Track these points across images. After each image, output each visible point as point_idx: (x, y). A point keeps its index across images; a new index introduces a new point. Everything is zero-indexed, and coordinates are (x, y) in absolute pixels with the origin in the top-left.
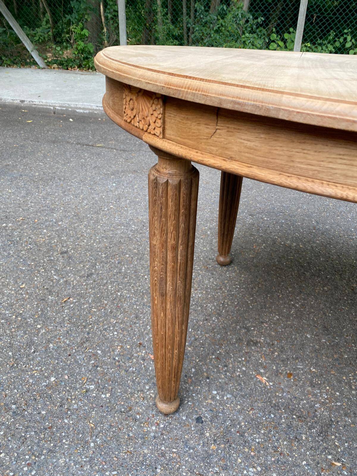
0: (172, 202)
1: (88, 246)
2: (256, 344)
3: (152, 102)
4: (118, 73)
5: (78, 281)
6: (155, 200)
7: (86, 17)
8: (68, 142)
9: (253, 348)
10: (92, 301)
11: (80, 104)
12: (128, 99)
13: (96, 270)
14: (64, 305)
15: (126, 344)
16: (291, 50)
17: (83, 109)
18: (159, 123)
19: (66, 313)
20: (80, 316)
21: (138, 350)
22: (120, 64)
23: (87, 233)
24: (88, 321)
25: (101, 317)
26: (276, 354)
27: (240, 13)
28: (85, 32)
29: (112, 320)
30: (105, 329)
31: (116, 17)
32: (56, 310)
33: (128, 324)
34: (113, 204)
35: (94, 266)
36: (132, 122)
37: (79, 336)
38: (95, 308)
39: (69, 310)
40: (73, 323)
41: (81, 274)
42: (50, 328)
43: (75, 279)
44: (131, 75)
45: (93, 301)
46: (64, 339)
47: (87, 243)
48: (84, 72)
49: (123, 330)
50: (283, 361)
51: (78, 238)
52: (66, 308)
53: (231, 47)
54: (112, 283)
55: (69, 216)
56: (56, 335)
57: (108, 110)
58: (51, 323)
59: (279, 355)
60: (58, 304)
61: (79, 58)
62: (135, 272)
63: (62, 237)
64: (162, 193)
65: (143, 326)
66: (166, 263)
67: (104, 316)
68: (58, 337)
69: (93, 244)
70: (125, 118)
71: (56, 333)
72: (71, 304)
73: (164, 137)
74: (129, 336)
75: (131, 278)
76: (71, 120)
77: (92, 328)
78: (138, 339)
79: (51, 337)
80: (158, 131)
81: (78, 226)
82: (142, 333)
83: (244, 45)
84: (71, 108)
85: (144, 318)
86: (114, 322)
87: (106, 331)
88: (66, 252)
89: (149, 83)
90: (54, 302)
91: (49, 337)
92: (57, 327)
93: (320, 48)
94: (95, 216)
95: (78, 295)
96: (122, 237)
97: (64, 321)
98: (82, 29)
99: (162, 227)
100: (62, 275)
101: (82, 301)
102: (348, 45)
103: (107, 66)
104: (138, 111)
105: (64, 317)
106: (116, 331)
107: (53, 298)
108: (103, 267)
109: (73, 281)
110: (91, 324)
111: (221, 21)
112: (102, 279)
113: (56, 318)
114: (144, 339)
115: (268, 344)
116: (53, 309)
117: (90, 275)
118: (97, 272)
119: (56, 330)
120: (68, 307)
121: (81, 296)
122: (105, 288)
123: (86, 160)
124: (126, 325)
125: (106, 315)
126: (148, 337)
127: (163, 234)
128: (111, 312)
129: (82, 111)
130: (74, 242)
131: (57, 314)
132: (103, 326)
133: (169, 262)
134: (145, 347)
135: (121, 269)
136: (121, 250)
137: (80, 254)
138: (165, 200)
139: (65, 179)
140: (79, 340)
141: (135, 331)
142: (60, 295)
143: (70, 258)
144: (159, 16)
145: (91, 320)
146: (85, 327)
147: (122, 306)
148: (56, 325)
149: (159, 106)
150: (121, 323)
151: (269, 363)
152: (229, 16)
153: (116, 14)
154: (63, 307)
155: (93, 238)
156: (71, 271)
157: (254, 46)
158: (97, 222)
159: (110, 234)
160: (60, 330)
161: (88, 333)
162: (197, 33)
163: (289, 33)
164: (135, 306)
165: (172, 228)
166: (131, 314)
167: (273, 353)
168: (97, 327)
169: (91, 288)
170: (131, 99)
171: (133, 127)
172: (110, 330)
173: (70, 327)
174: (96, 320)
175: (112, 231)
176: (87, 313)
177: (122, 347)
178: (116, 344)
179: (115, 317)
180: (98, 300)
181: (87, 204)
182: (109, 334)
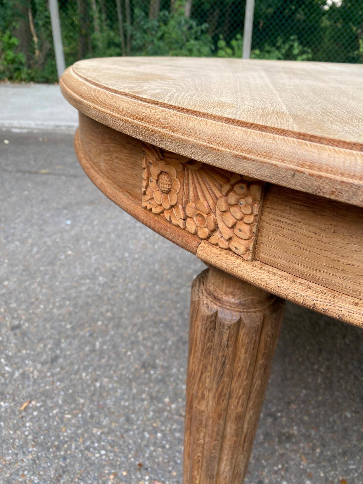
0: (246, 353)
1: (47, 313)
2: (289, 437)
3: (226, 187)
4: (142, 123)
5: (40, 371)
6: (209, 349)
7: (14, 24)
8: (5, 171)
9: (288, 446)
10: (63, 402)
11: (16, 123)
12: (155, 171)
13: (61, 350)
14: (24, 414)
15: (120, 468)
16: (240, 57)
17: (21, 128)
18: (245, 230)
19: (28, 428)
20: (48, 429)
21: (139, 476)
22: (140, 102)
23: (43, 295)
24: (62, 438)
25: (78, 427)
26: (318, 450)
27: (182, 19)
28: (14, 40)
29: (95, 430)
30: (87, 448)
31: (48, 23)
32: (13, 424)
33: (118, 433)
34: (70, 249)
35: (58, 344)
36: (167, 215)
37: (51, 464)
38: (69, 413)
39: (32, 422)
40: (41, 445)
41: (42, 360)
42: (8, 458)
43: (35, 368)
44: (184, 134)
45: (65, 401)
46: (31, 475)
47: (45, 309)
48: (16, 85)
49: (113, 444)
50: (329, 460)
51: (32, 303)
52: (28, 419)
53: (177, 55)
54: (86, 368)
55: (17, 271)
56: (18, 470)
57: (97, 176)
58: (8, 449)
59: (322, 452)
60: (15, 415)
61: (9, 70)
62: (115, 347)
63: (11, 303)
64: (228, 341)
65: (138, 434)
66: (223, 437)
67: (83, 425)
68: (21, 473)
69: (52, 309)
70: (144, 204)
71: (17, 466)
72: (34, 410)
73: (254, 259)
74: (122, 453)
75: (109, 358)
76: (6, 142)
77: (69, 448)
78: (136, 457)
79: (11, 475)
80: (240, 246)
81: (30, 285)
82: (140, 445)
83: (190, 53)
84: (5, 127)
85: (138, 419)
86: (99, 433)
87: (89, 450)
88: (18, 327)
89: (245, 158)
90: (9, 410)
91: (8, 475)
92: (17, 454)
93: (267, 55)
94: (49, 268)
95: (43, 394)
96: (88, 296)
97: (26, 443)
98: (10, 37)
99: (222, 391)
100: (16, 364)
101: (49, 403)
102: (296, 51)
103: (105, 105)
104: (184, 199)
105: (27, 436)
106: (104, 448)
107: (7, 404)
108: (70, 344)
109: (32, 373)
110: (66, 442)
111: (164, 28)
112: (72, 364)
113: (14, 439)
114: (144, 456)
115: (303, 435)
116: (9, 423)
117: (54, 360)
118: (63, 354)
119: (16, 461)
120: (30, 416)
121: (47, 395)
122: (78, 377)
123: (30, 191)
124: (116, 436)
125: (86, 423)
126: (148, 451)
127: (223, 401)
128: (92, 417)
129: (18, 131)
130: (27, 310)
131: (15, 432)
132: (84, 443)
133: (228, 437)
134: (146, 469)
135: (94, 345)
136: (90, 315)
137: (37, 327)
138: (233, 351)
139: (6, 220)
140: (52, 473)
141: (129, 444)
142: (16, 398)
143: (24, 334)
144: (96, 23)
145: (65, 434)
146: (58, 448)
147: (105, 404)
148: (16, 451)
149: (250, 200)
150: (108, 433)
151: (312, 468)
152: (172, 23)
153: (47, 20)
154: (22, 417)
155: (52, 300)
156: (28, 356)
157: (200, 54)
158: (54, 276)
159: (73, 293)
160: (23, 460)
161: (65, 458)
162: (139, 41)
163: (237, 40)
164: (123, 403)
165: (241, 391)
166: (119, 417)
167: (314, 449)
168: (76, 445)
169: (59, 380)
170: (162, 172)
171: (169, 225)
172: (95, 448)
173: (37, 452)
174: (72, 433)
175: (75, 287)
176: (58, 423)
177: (116, 475)
178: (106, 471)
179: (99, 425)
180: (70, 399)
181: (38, 252)
182: (94, 456)
